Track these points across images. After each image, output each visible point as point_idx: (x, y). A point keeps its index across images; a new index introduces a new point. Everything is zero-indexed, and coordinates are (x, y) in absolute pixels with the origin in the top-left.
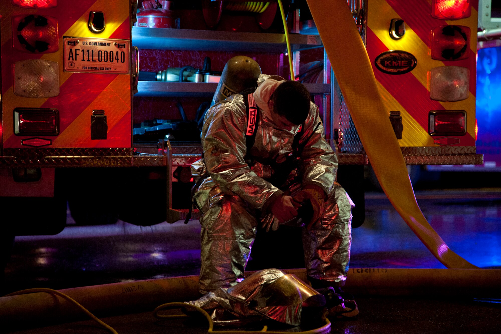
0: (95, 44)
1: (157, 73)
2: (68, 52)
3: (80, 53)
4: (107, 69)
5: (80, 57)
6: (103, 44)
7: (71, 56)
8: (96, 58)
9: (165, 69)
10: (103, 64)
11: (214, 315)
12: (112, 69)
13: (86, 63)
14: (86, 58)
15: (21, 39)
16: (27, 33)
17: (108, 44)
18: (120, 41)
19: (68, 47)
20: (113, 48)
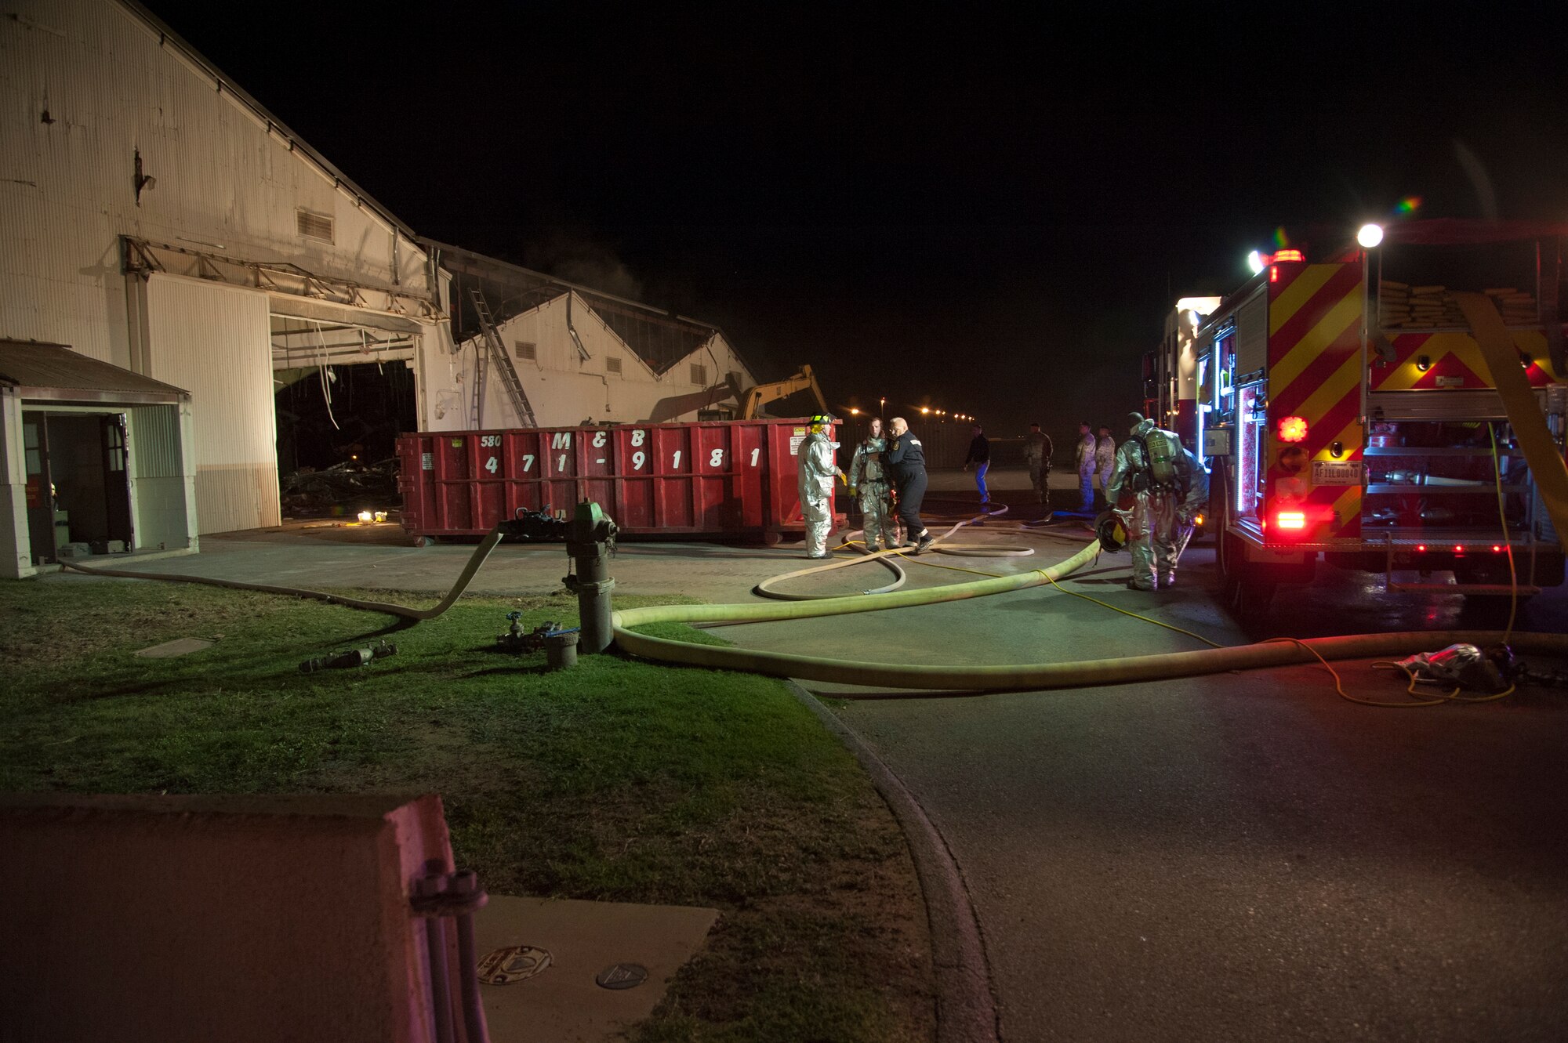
0: (1335, 465)
1: (1386, 474)
2: (1315, 471)
3: (1324, 471)
4: (1344, 482)
5: (1323, 475)
6: (1341, 465)
7: (1317, 474)
8: (1335, 474)
9: (1393, 470)
10: (1341, 479)
11: (1417, 674)
12: (1347, 483)
13: (1328, 479)
14: (1328, 475)
15: (1282, 465)
16: (1286, 461)
17: (1345, 465)
18: (1353, 462)
19: (1315, 468)
20: (1348, 467)
